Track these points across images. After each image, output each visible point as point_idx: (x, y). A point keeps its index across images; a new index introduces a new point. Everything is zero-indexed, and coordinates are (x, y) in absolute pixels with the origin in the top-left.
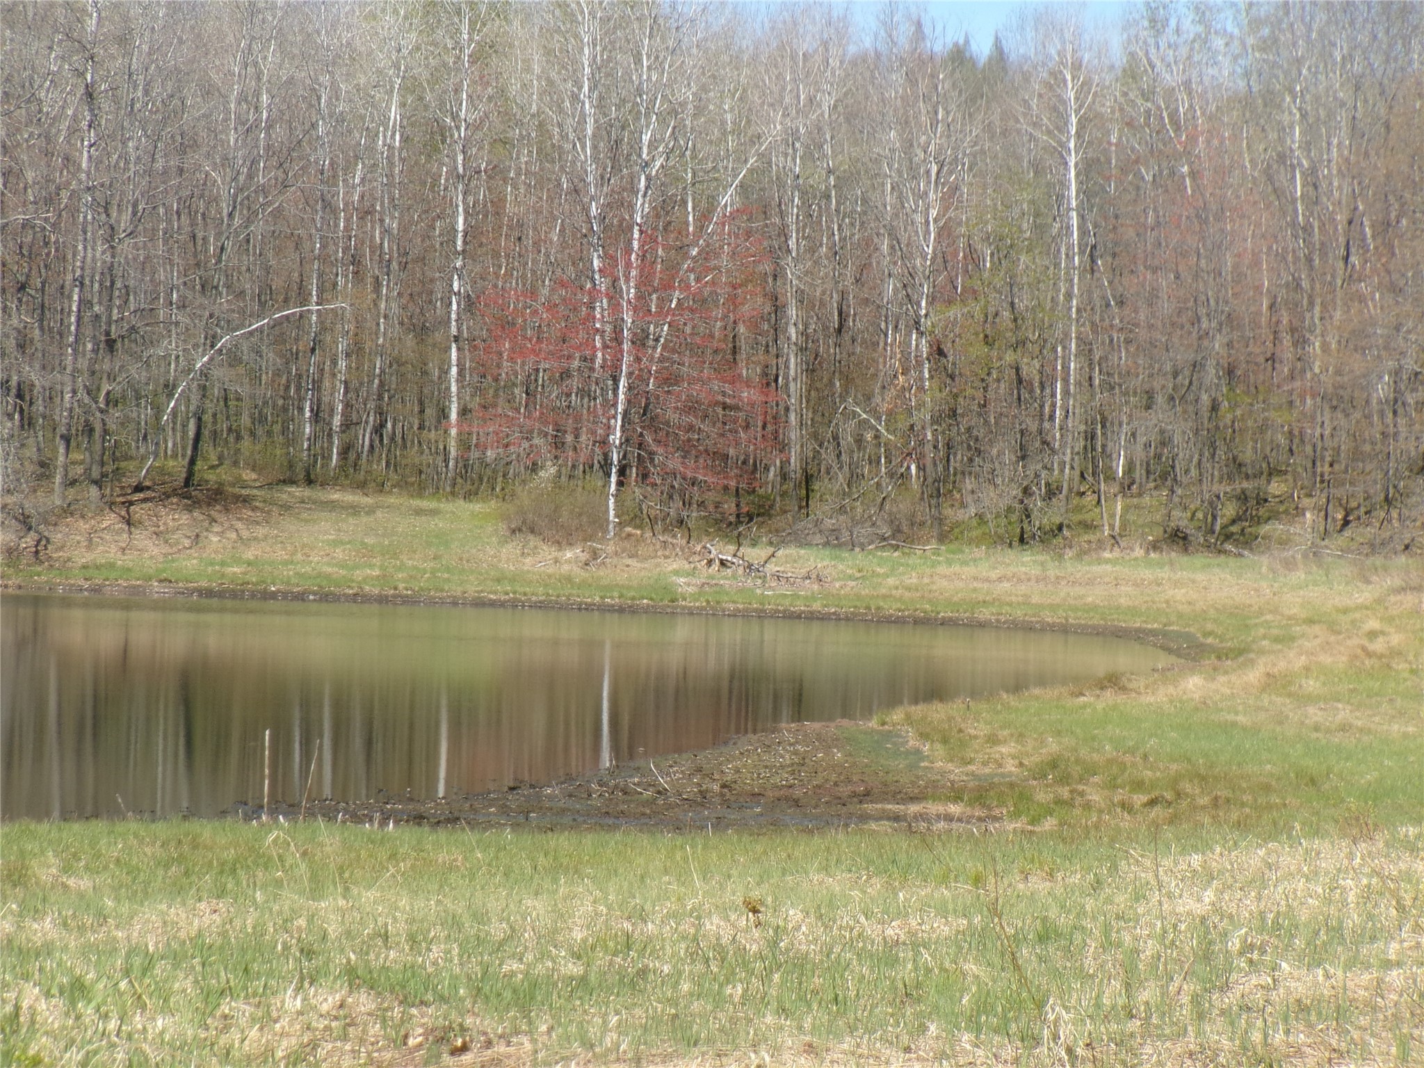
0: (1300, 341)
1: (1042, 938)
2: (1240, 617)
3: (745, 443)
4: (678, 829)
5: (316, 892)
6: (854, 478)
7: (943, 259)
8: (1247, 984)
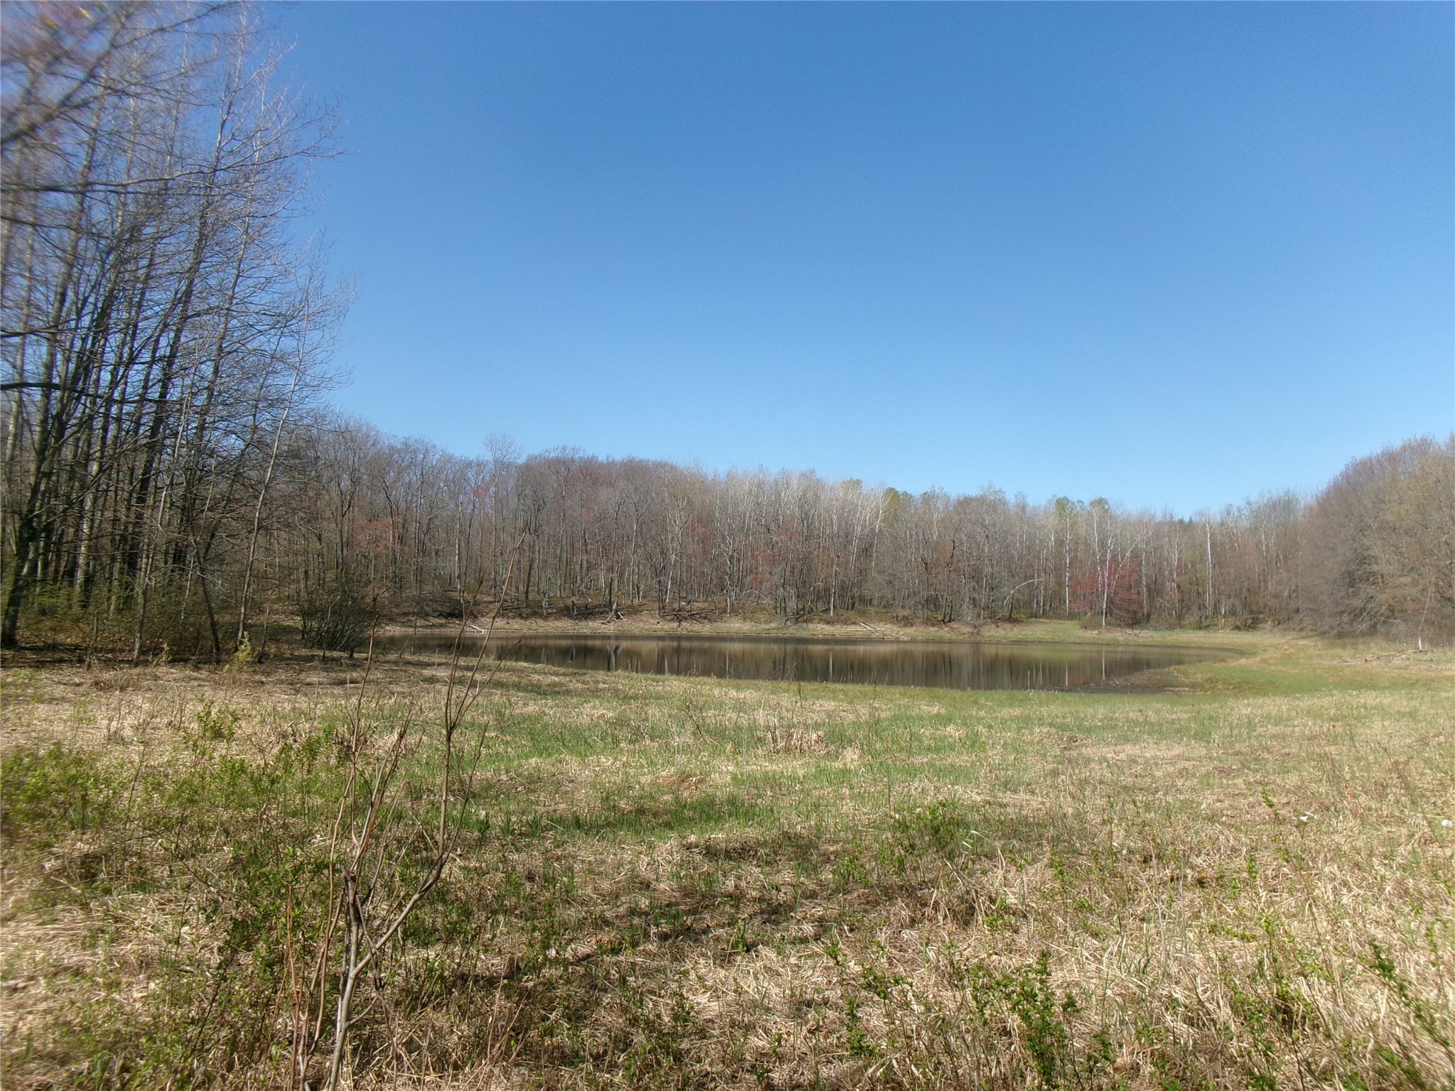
0: (1266, 583)
1: (1210, 719)
2: (1254, 646)
3: (1134, 607)
4: (1122, 693)
5: (1041, 706)
6: (1160, 615)
7: (1179, 566)
8: (1260, 730)
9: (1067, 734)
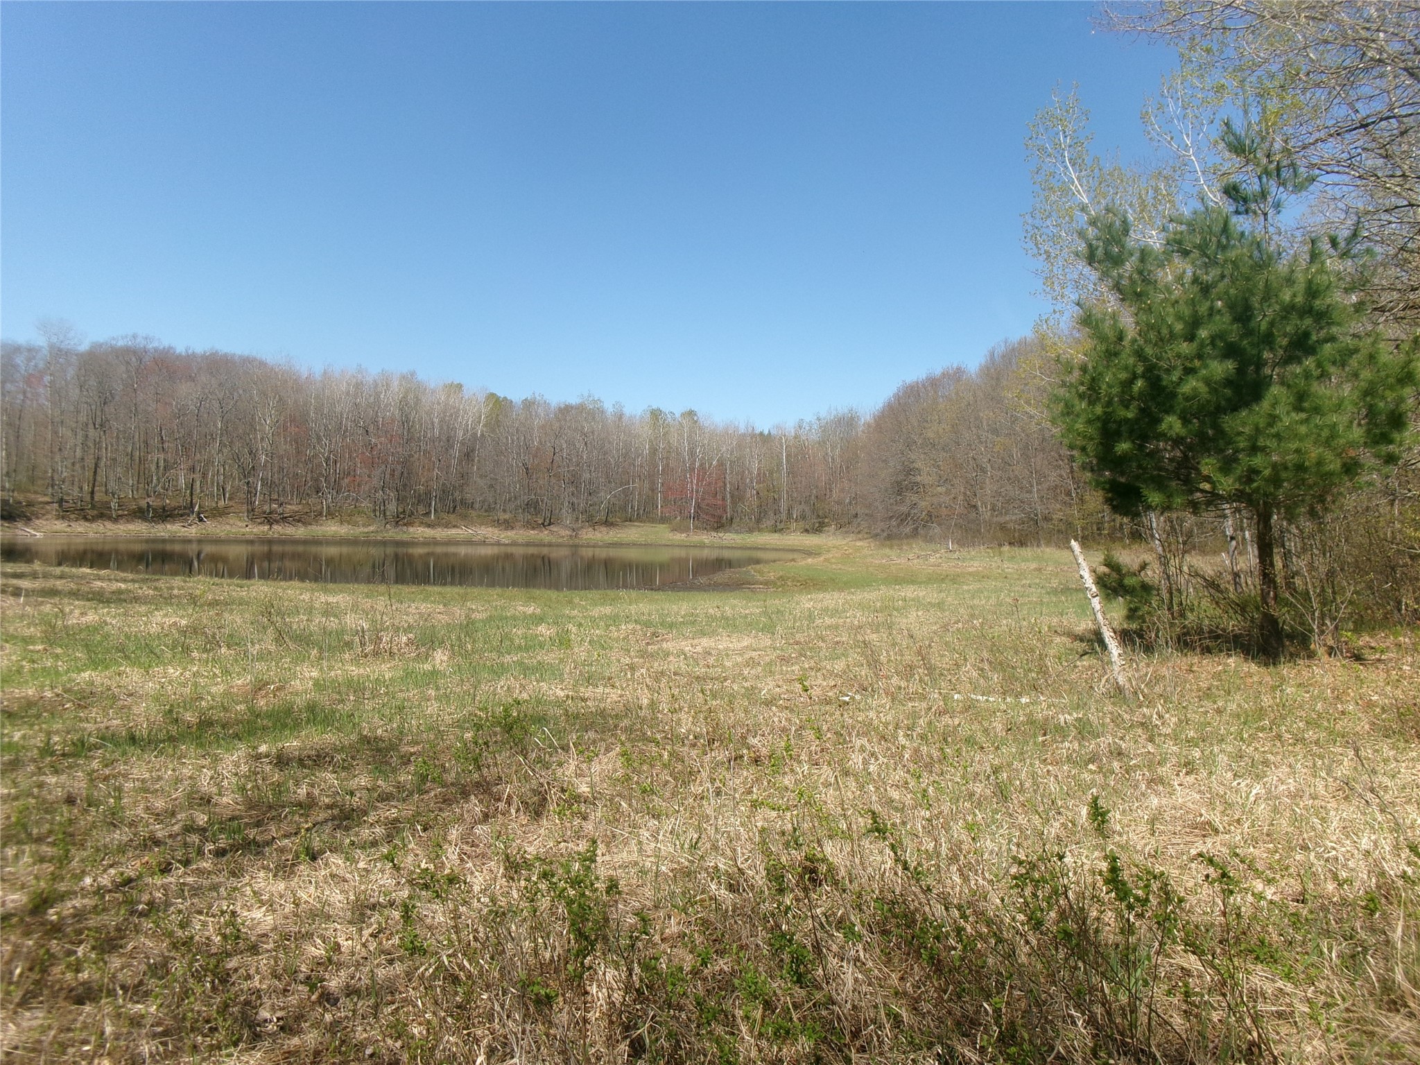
0: (831, 491)
1: (777, 613)
2: (819, 547)
3: (719, 512)
4: (705, 591)
5: (630, 604)
6: (741, 519)
7: (759, 474)
8: (818, 622)
9: (652, 630)
